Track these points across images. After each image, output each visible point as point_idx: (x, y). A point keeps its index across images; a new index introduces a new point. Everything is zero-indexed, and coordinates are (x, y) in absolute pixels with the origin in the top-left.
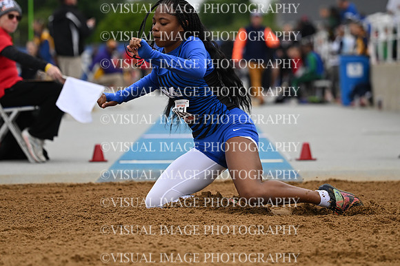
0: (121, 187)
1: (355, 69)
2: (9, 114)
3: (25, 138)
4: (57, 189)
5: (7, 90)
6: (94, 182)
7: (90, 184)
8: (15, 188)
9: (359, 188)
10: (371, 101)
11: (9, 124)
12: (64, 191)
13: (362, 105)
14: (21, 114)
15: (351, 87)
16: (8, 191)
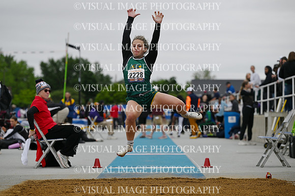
0: (109, 181)
1: (232, 119)
2: (50, 142)
3: (58, 155)
5: (49, 130)
6: (95, 178)
8: (54, 181)
9: (236, 182)
11: (50, 148)
12: (79, 183)
13: (236, 138)
15: (230, 129)
16: (49, 183)
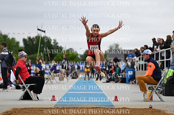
1: (131, 72)
3: (32, 93)
4: (41, 110)
5: (26, 79)
7: (51, 108)
10: (135, 82)
12: (43, 110)
14: (30, 86)
